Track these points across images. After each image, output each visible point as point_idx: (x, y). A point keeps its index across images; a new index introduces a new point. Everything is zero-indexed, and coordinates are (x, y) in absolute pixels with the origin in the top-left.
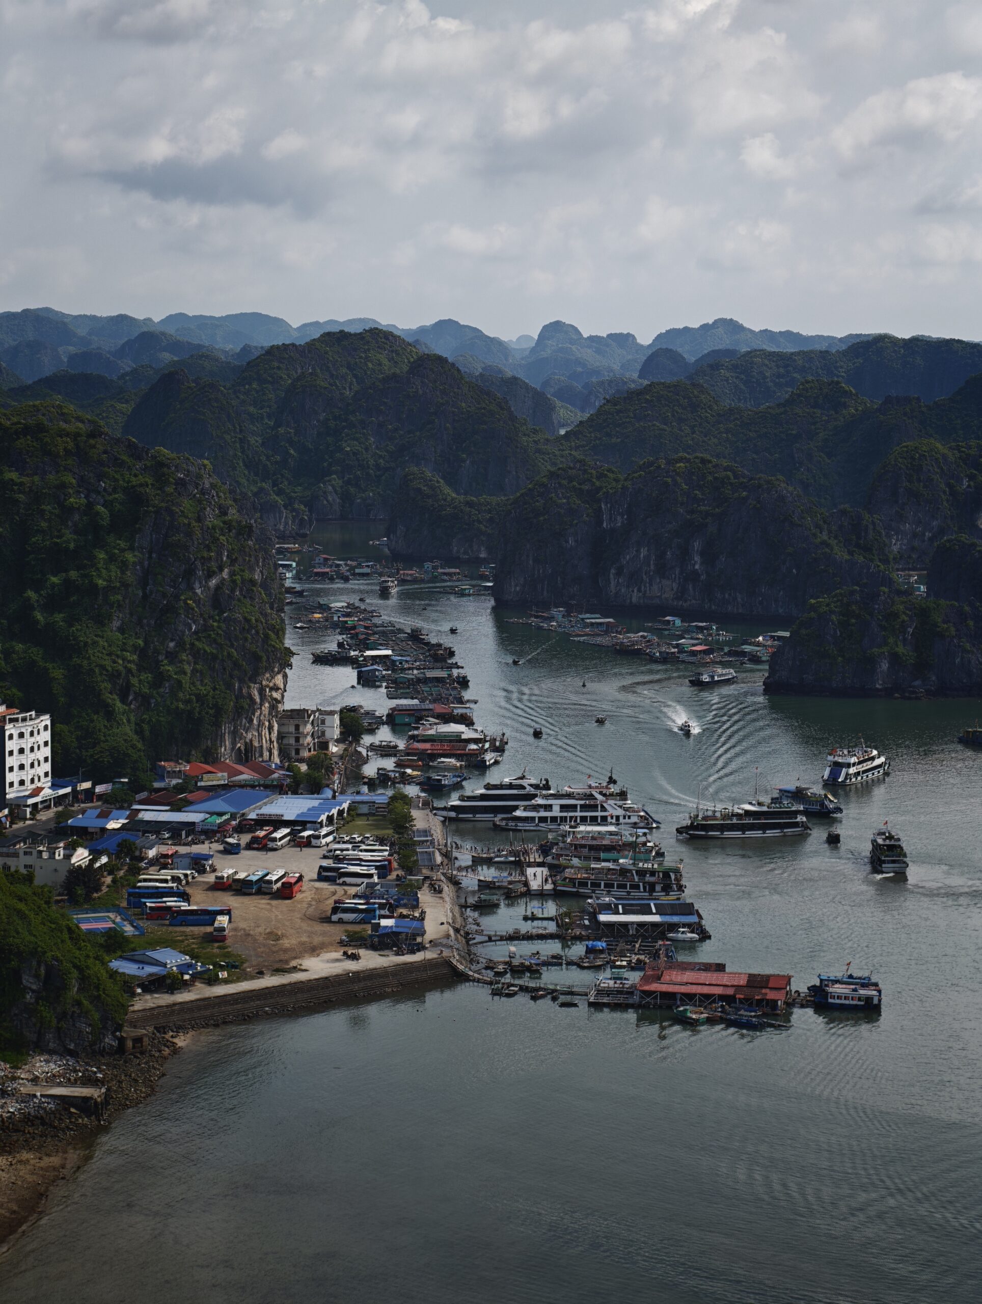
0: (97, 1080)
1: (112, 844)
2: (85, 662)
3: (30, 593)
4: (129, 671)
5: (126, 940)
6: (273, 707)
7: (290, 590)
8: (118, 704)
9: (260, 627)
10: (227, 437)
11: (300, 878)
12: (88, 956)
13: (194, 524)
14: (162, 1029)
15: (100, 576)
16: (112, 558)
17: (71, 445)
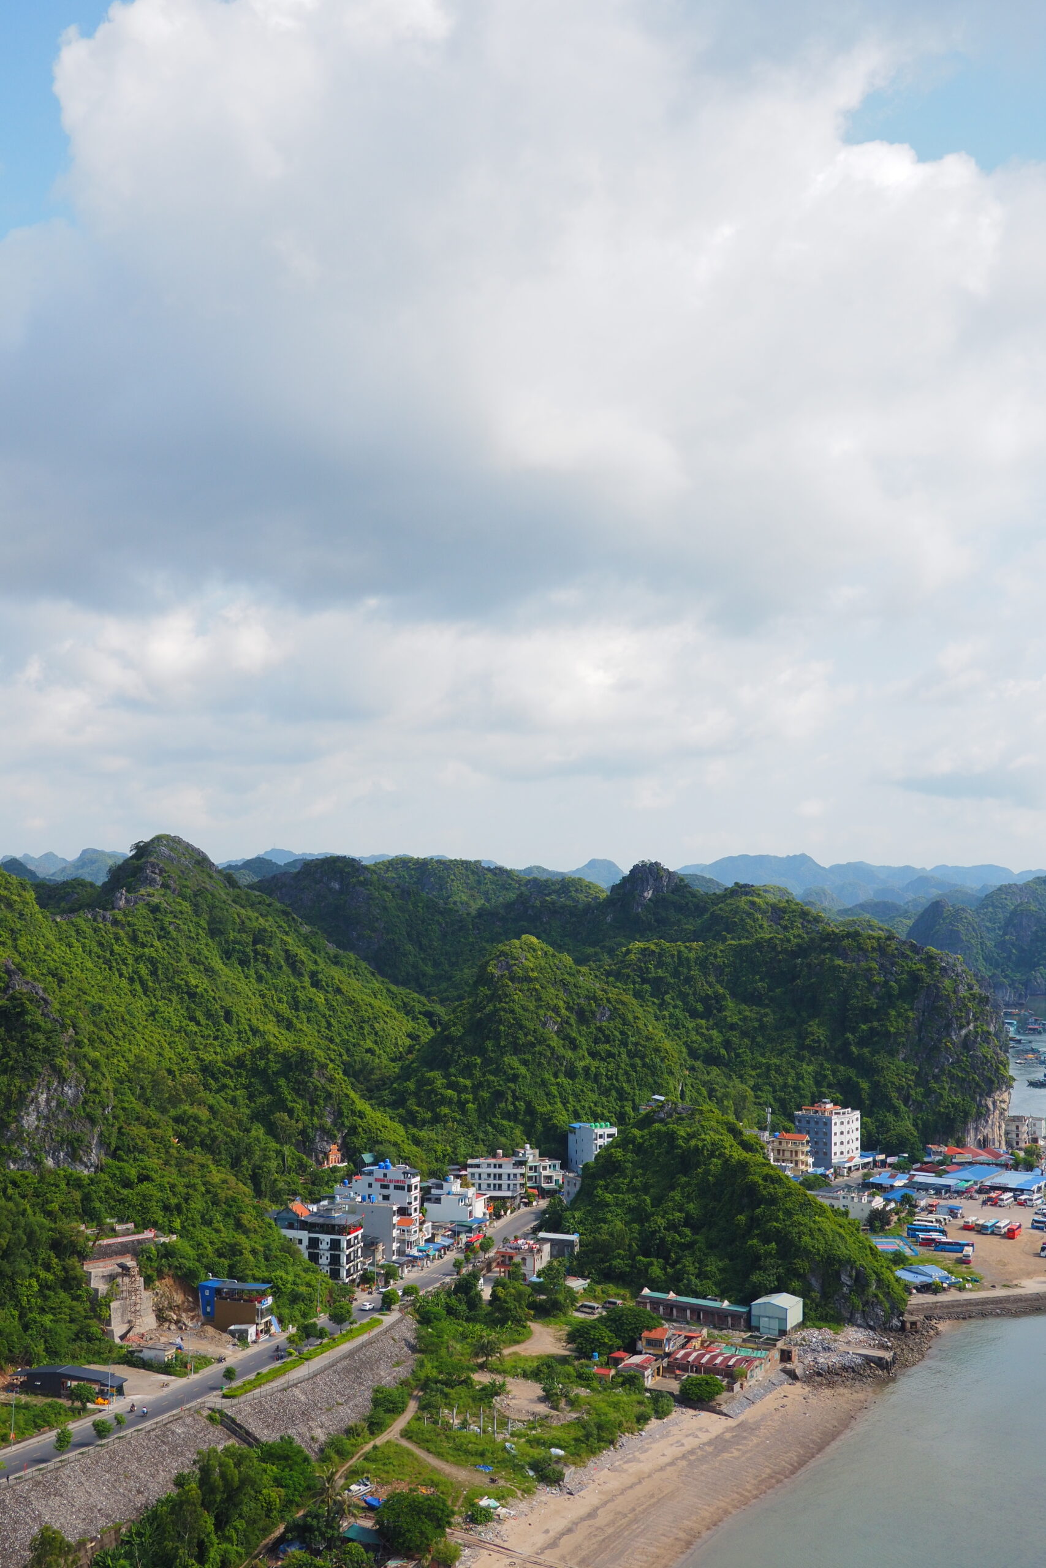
0: (888, 1347)
1: (897, 1195)
2: (882, 1079)
3: (849, 1035)
4: (909, 1086)
5: (907, 1259)
6: (1001, 1114)
7: (1012, 1039)
8: (903, 1106)
9: (993, 1062)
10: (973, 941)
11: (1019, 1227)
12: (882, 1266)
13: (951, 995)
14: (928, 1318)
15: (892, 1026)
16: (899, 1015)
17: (875, 945)
